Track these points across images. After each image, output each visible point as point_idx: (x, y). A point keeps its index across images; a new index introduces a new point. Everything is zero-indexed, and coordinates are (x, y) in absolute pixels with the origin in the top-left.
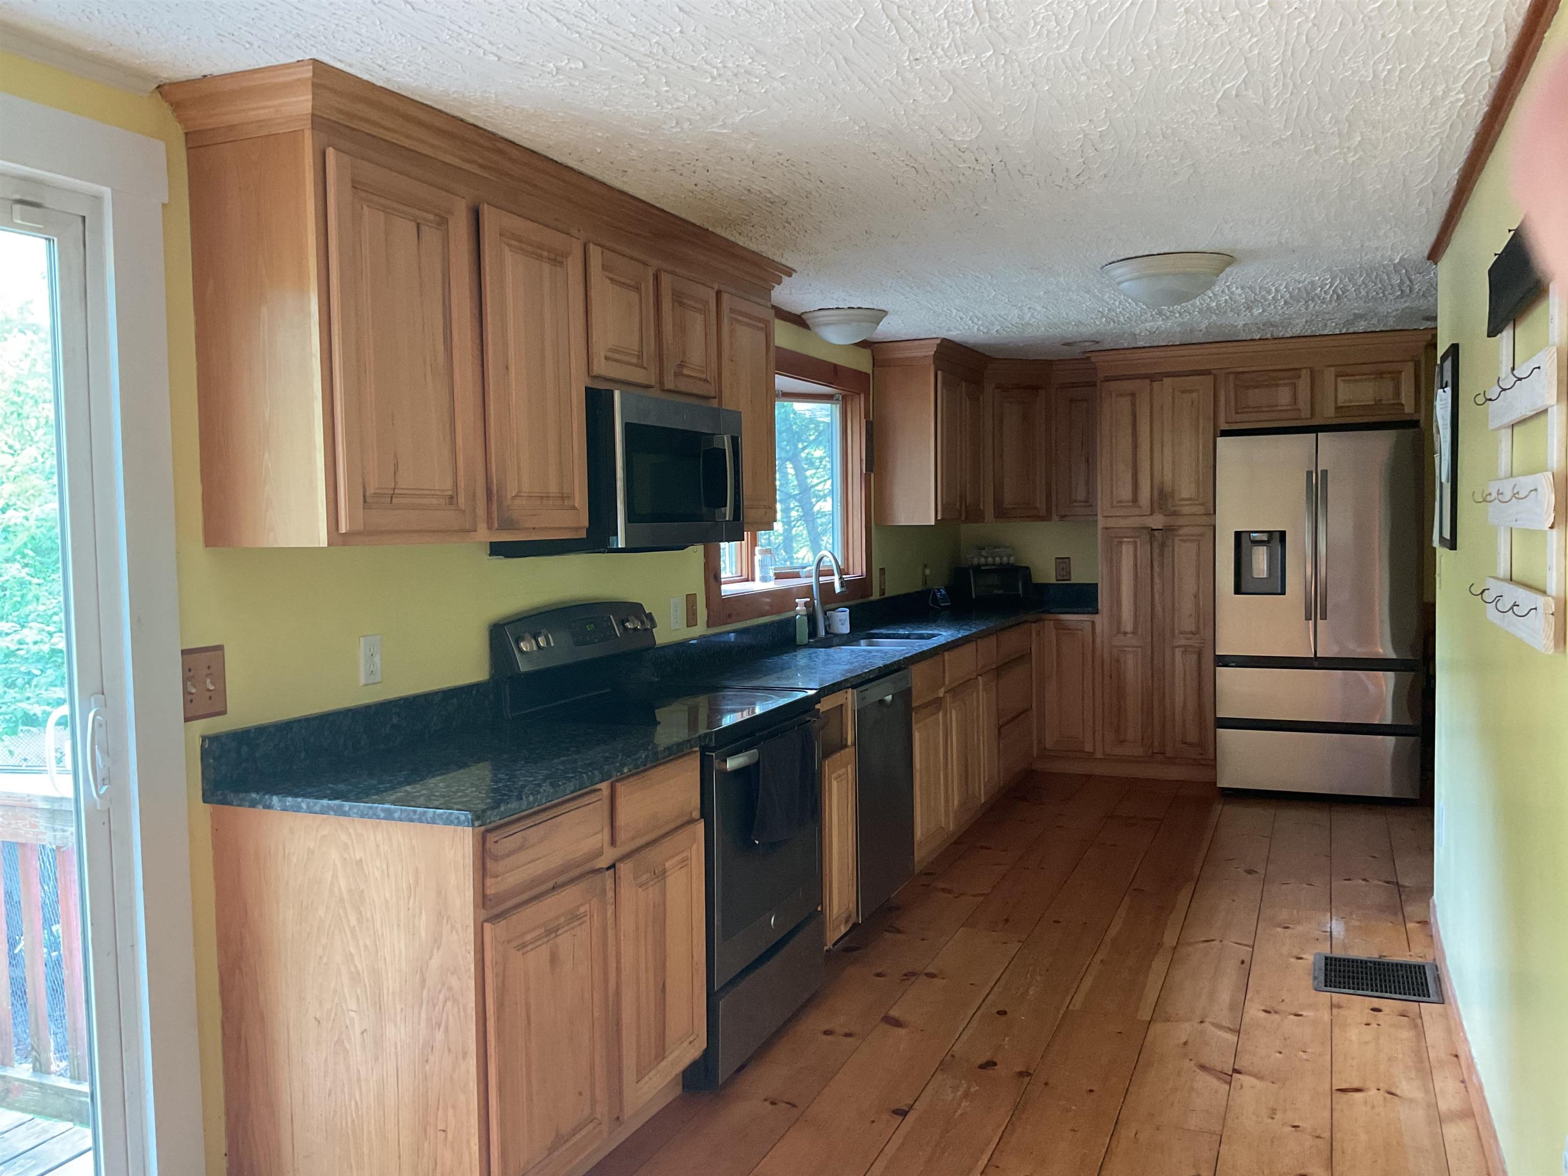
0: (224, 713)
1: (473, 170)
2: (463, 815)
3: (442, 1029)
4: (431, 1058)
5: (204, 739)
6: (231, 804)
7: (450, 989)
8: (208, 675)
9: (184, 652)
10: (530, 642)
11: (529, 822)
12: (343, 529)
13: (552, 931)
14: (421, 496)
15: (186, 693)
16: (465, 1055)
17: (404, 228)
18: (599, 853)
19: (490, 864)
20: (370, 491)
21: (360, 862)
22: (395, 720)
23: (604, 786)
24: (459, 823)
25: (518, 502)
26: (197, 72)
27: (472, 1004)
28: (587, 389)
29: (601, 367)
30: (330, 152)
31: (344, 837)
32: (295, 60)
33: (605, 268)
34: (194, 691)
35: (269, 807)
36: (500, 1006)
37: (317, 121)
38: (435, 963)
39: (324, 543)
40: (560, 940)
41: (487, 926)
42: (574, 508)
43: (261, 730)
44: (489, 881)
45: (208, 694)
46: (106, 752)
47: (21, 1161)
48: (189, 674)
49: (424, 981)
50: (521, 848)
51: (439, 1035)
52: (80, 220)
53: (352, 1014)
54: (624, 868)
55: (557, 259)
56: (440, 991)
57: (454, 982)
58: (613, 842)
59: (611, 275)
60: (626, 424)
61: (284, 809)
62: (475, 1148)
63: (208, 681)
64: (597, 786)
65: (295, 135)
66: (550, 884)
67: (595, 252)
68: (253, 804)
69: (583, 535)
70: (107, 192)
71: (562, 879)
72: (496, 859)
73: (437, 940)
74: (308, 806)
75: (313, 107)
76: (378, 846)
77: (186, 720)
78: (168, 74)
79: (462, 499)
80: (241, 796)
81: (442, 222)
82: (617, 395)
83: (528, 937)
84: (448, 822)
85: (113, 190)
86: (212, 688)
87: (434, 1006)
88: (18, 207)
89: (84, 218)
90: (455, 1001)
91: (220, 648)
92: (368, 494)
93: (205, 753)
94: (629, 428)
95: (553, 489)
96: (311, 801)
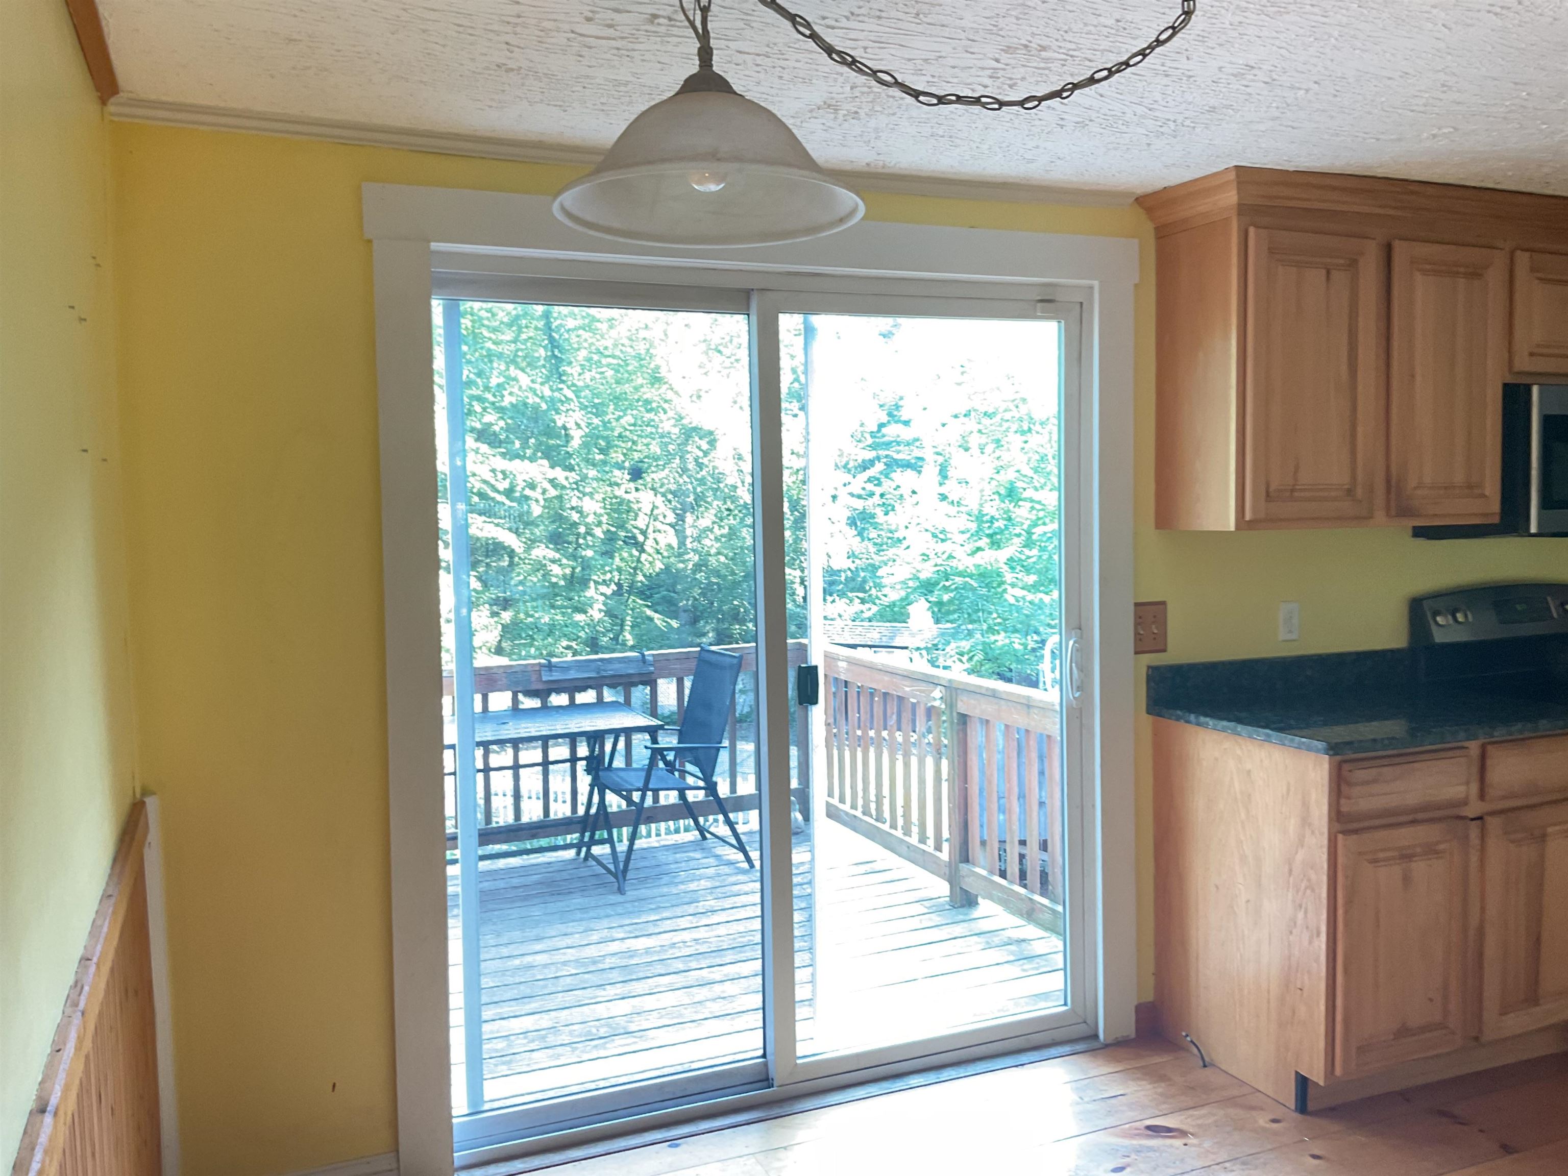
0: (1164, 651)
1: (1388, 213)
2: (1321, 745)
3: (1303, 910)
4: (1294, 931)
5: (1149, 667)
6: (1163, 717)
7: (1309, 880)
8: (1153, 622)
9: (1137, 605)
10: (1446, 616)
11: (1385, 762)
12: (1248, 517)
13: (1406, 856)
14: (1321, 490)
15: (1137, 634)
16: (1318, 934)
17: (1316, 276)
18: (1465, 802)
19: (1344, 788)
20: (1272, 488)
21: (1249, 772)
22: (1309, 673)
23: (1474, 747)
24: (1318, 751)
25: (1419, 492)
26: (1159, 185)
27: (1324, 894)
28: (1505, 385)
29: (1523, 363)
30: (1252, 230)
31: (1239, 752)
32: (1223, 168)
33: (1533, 270)
34: (1142, 632)
35: (1188, 722)
36: (1349, 902)
37: (1243, 209)
38: (1300, 857)
39: (1232, 528)
40: (1414, 865)
41: (1340, 836)
42: (1483, 496)
43: (1192, 667)
44: (1343, 801)
45: (1154, 636)
46: (1081, 669)
47: (1037, 960)
48: (1139, 620)
49: (1290, 871)
50: (1375, 781)
51: (1301, 915)
52: (1078, 306)
53: (1240, 886)
54: (1494, 823)
55: (1475, 273)
56: (1302, 880)
57: (1313, 877)
58: (1482, 796)
59: (1539, 275)
60: (1545, 416)
61: (1198, 724)
62: (1322, 1008)
63: (1154, 626)
64: (1466, 744)
65: (1227, 220)
66: (1410, 818)
67: (1522, 258)
68: (1178, 719)
69: (1496, 520)
70: (1096, 283)
71: (1420, 816)
72: (1350, 784)
73: (1301, 843)
74: (1214, 725)
75: (1240, 198)
76: (1261, 761)
77: (1136, 653)
78: (1140, 191)
79: (1359, 492)
80: (1171, 711)
81: (1352, 264)
82: (1535, 390)
83: (1381, 855)
84: (1309, 749)
85: (1101, 282)
86: (1156, 631)
87: (1298, 891)
88: (1039, 305)
89: (1081, 303)
90: (1313, 890)
91: (1164, 603)
92: (1271, 490)
93: (1149, 679)
94: (1548, 421)
95: (1459, 478)
96: (1216, 722)
